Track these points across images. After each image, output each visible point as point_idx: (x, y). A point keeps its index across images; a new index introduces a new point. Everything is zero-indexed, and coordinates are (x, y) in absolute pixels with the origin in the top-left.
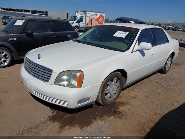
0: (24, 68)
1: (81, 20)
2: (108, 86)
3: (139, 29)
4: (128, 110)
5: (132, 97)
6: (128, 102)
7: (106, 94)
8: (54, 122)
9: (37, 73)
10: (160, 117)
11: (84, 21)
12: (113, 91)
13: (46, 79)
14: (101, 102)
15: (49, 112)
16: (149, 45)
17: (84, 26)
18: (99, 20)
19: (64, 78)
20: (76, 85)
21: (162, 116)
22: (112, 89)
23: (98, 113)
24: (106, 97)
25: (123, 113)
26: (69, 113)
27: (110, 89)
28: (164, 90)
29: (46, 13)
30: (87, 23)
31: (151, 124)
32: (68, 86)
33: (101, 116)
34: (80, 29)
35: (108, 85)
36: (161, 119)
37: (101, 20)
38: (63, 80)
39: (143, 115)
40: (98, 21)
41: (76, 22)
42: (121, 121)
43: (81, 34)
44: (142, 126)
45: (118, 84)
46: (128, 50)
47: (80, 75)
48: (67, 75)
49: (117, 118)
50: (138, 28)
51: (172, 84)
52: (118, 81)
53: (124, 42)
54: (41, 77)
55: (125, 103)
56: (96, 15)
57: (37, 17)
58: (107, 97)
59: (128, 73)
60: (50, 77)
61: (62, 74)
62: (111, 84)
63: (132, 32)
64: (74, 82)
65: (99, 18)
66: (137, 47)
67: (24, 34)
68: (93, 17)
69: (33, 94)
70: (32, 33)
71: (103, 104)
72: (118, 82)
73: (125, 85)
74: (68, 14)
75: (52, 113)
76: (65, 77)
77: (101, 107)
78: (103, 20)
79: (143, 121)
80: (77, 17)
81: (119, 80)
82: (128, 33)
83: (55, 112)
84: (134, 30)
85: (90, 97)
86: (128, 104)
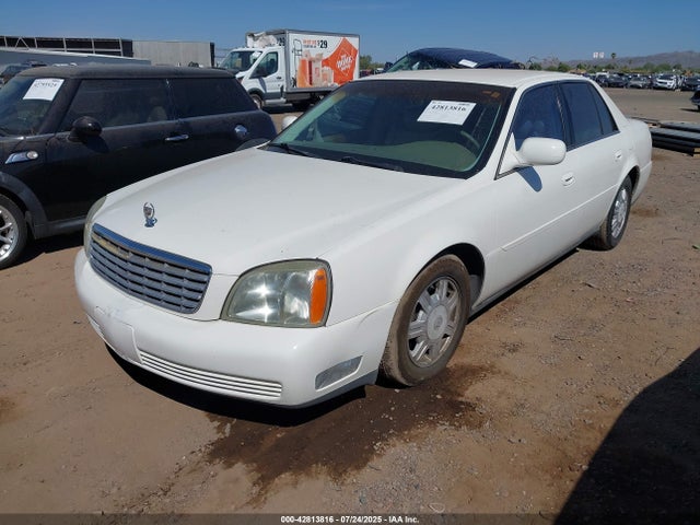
0: (88, 265)
1: (269, 67)
2: (417, 311)
3: (514, 90)
4: (499, 397)
5: (505, 345)
6: (492, 366)
7: (413, 343)
8: (229, 465)
9: (146, 281)
10: (618, 412)
11: (281, 72)
12: (437, 327)
13: (184, 302)
14: (396, 373)
15: (204, 428)
16: (555, 146)
17: (282, 88)
18: (339, 64)
19: (259, 295)
20: (306, 314)
21: (624, 406)
22: (432, 320)
23: (391, 413)
24: (413, 353)
25: (484, 409)
26: (281, 426)
27: (426, 323)
28: (615, 308)
29: (127, 47)
30: (293, 75)
31: (589, 439)
32: (274, 321)
33: (404, 425)
34: (268, 101)
35: (419, 308)
36: (621, 419)
37: (344, 63)
38: (255, 302)
39: (556, 408)
40: (334, 67)
41: (252, 77)
42: (481, 439)
43: (290, 119)
44: (558, 449)
45: (454, 301)
46: (481, 169)
47: (319, 278)
48: (269, 280)
49: (464, 428)
50: (510, 85)
51: (639, 288)
52: (452, 289)
53: (463, 141)
54: (164, 296)
55: (482, 368)
56: (324, 44)
57: (92, 65)
58: (418, 351)
59: (488, 256)
60: (202, 292)
61: (247, 277)
62: (430, 303)
63: (489, 103)
64: (299, 307)
65: (336, 56)
66: (513, 158)
67: (67, 134)
68: (315, 52)
69: (136, 363)
70: (97, 129)
71: (403, 381)
72: (455, 295)
73: (479, 301)
74: (212, 46)
75: (215, 431)
76: (263, 290)
77: (397, 391)
78: (354, 62)
79: (559, 432)
80: (255, 55)
81: (457, 284)
82: (474, 104)
83: (229, 425)
84: (496, 95)
85: (359, 358)
86: (493, 373)
